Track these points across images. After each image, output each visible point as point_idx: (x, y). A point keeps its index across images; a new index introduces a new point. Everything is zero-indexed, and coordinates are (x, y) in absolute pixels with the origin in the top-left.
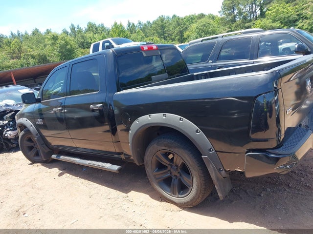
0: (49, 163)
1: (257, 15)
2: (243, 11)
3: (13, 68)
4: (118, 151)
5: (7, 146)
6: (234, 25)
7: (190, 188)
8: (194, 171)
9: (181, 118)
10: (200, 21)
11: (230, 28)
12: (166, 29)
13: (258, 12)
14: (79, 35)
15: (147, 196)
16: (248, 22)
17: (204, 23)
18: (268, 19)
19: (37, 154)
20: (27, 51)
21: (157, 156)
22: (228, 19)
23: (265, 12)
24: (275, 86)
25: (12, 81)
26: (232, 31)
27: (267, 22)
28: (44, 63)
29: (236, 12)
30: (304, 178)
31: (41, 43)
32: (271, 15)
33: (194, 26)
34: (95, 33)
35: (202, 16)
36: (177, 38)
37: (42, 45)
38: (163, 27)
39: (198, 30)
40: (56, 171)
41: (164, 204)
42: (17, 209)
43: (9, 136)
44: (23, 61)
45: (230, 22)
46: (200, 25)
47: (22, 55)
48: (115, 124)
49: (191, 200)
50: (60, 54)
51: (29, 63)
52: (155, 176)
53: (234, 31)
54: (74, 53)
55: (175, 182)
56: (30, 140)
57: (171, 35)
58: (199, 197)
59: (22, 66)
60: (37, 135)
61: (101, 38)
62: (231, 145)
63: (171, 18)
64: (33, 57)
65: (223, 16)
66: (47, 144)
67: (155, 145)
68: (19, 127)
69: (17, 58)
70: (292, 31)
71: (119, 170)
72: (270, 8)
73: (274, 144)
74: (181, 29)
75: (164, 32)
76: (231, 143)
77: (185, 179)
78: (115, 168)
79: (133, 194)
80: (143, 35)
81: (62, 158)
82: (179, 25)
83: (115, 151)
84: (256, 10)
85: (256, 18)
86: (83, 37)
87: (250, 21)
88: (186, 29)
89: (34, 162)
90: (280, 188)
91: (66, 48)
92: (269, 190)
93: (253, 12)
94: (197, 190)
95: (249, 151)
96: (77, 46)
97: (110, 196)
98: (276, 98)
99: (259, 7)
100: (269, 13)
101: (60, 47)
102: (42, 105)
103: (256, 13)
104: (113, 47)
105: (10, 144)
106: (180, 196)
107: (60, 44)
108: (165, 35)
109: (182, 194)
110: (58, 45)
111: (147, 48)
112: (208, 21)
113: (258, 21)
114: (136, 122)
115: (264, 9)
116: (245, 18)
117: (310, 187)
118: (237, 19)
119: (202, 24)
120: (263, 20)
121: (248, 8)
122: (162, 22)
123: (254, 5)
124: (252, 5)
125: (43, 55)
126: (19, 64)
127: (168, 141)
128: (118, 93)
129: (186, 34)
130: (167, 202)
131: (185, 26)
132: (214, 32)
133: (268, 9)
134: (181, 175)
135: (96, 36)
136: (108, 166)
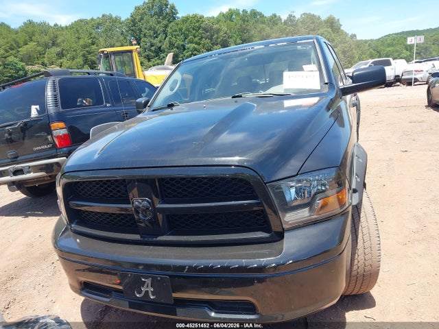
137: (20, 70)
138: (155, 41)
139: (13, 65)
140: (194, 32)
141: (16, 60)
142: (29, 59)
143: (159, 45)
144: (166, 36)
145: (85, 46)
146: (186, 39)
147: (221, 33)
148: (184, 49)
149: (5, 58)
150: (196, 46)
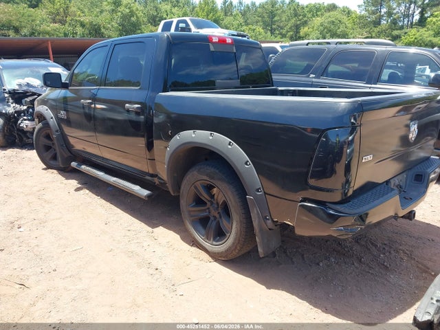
0: (68, 172)
1: (414, 21)
2: (395, 11)
3: (53, 35)
4: (151, 172)
5: (21, 140)
6: (376, 30)
7: (228, 235)
8: (235, 214)
9: (230, 142)
10: (327, 14)
11: (370, 33)
12: (276, 18)
13: (417, 17)
14: (152, 4)
15: (178, 237)
16: (397, 30)
17: (333, 19)
18: (428, 30)
19: (55, 158)
20: (75, 15)
21: (196, 188)
22: (369, 20)
23: (426, 19)
24: (352, 121)
25: (49, 54)
26: (371, 38)
27: (425, 34)
28: (96, 37)
29: (384, 10)
30: (384, 254)
31: (97, 6)
32: (434, 23)
33: (317, 21)
34: (174, 7)
35: (333, 7)
36: (289, 34)
37: (98, 10)
38: (272, 15)
39: (322, 28)
40: (74, 183)
41: (194, 249)
42: (12, 219)
43: (25, 127)
44: (68, 28)
45: (371, 24)
46: (326, 21)
47: (68, 19)
48: (152, 137)
49: (227, 251)
50: (120, 28)
51: (76, 33)
52: (190, 211)
53: (374, 38)
54: (139, 29)
55: (212, 224)
56: (48, 137)
57: (282, 28)
58: (236, 248)
59: (66, 35)
60: (57, 131)
61: (181, 14)
62: (283, 188)
63: (288, 3)
64: (83, 25)
65: (363, 13)
66: (68, 146)
67: (195, 173)
68: (38, 117)
69: (61, 23)
70: (434, 53)
71: (149, 196)
72: (436, 13)
73: (337, 197)
74: (299, 22)
75: (273, 23)
76: (284, 187)
77: (224, 223)
78: (145, 193)
79: (161, 230)
80: (242, 21)
81: (84, 168)
82: (296, 15)
83: (147, 171)
84: (414, 12)
85: (412, 26)
86: (157, 9)
87: (402, 28)
88: (305, 23)
89: (49, 167)
90: (348, 260)
91: (129, 20)
92: (333, 260)
93: (408, 16)
94: (235, 239)
95: (304, 200)
96: (145, 20)
97: (132, 228)
98: (350, 138)
99: (420, 9)
100: (432, 21)
101: (121, 18)
102: (68, 92)
103: (413, 17)
104: (190, 30)
105: (25, 139)
106: (214, 243)
107: (122, 13)
108: (274, 26)
109: (217, 241)
110: (120, 13)
111: (217, 40)
112: (340, 16)
113: (414, 31)
114: (177, 137)
115: (427, 13)
116: (394, 22)
117: (387, 267)
118: (384, 22)
119: (330, 19)
120: (421, 30)
121: (402, 8)
122: (273, 7)
123: (412, 6)
124: (410, 5)
125: (96, 25)
126: (62, 31)
127: (211, 170)
128: (163, 94)
129: (303, 31)
130: (198, 248)
131: (305, 19)
132: (344, 36)
133: (432, 15)
134: (221, 217)
135: (175, 10)
136: (136, 189)
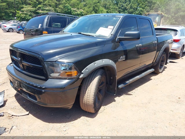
137: (69, 9)
138: (125, 5)
139: (67, 7)
140: (143, 2)
141: (68, 5)
142: (73, 6)
143: (126, 6)
144: (130, 3)
145: (95, 3)
146: (139, 5)
147: (156, 5)
148: (137, 10)
149: (65, 4)
150: (142, 9)
